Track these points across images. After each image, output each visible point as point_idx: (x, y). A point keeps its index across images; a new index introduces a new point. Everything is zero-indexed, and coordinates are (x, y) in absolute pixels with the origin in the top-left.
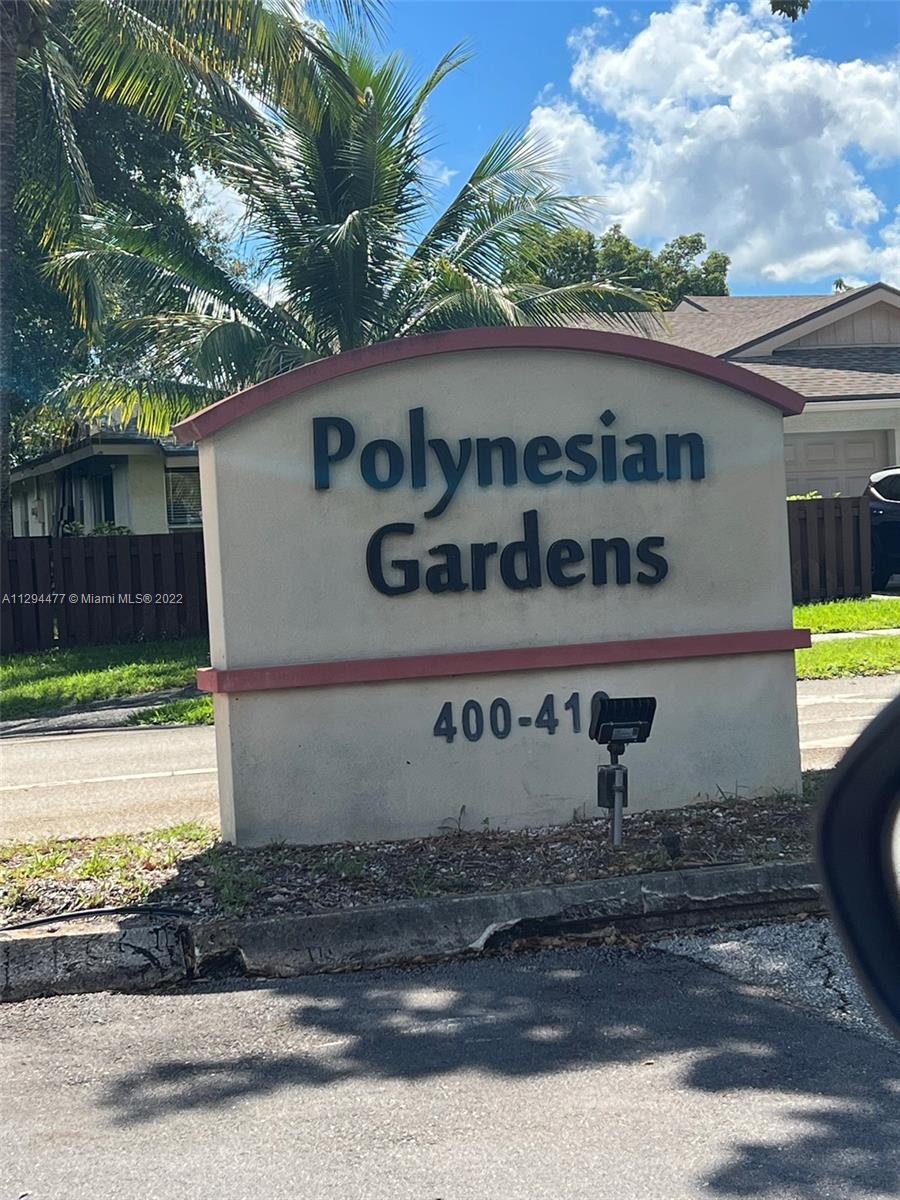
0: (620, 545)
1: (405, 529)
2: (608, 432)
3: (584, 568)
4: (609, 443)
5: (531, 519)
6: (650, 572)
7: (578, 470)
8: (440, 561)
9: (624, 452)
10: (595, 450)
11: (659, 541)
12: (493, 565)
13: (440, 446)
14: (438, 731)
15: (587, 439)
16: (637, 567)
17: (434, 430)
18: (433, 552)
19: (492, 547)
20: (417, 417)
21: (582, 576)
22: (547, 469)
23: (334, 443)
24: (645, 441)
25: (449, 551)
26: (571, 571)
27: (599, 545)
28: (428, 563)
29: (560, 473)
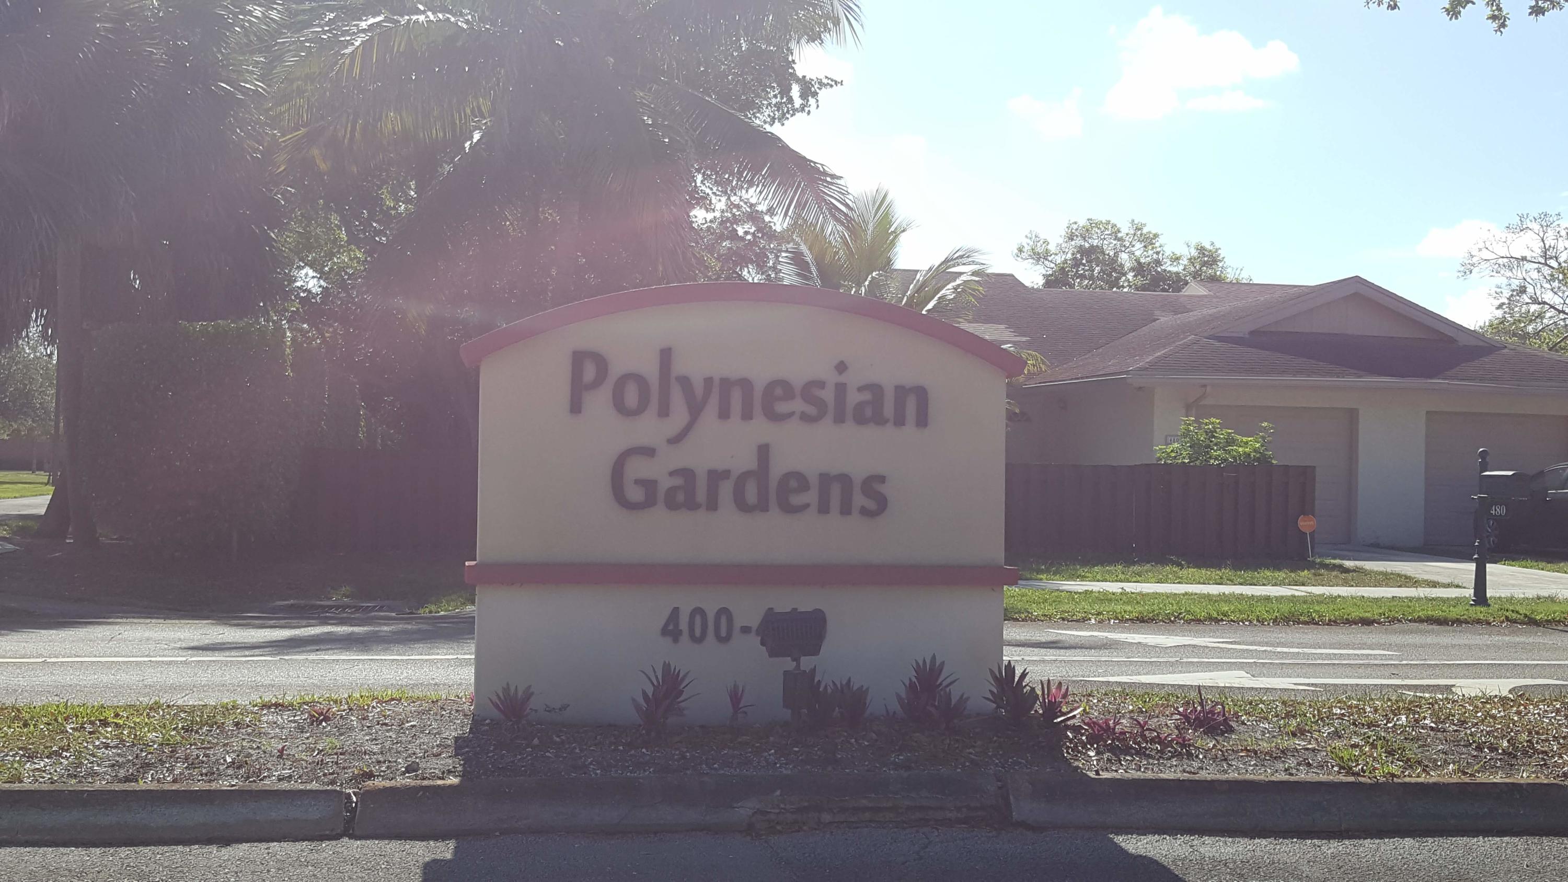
0: (844, 480)
1: (649, 452)
2: (842, 379)
3: (811, 497)
4: (841, 389)
5: (764, 451)
6: (871, 505)
7: (811, 410)
8: (678, 481)
9: (853, 398)
10: (828, 395)
11: (882, 479)
12: (726, 490)
13: (685, 382)
14: (665, 632)
15: (821, 384)
16: (859, 500)
17: (679, 367)
18: (671, 474)
19: (726, 474)
20: (666, 355)
21: (807, 506)
22: (782, 407)
23: (590, 373)
24: (875, 389)
25: (687, 474)
26: (797, 500)
27: (826, 479)
28: (666, 483)
29: (793, 413)
